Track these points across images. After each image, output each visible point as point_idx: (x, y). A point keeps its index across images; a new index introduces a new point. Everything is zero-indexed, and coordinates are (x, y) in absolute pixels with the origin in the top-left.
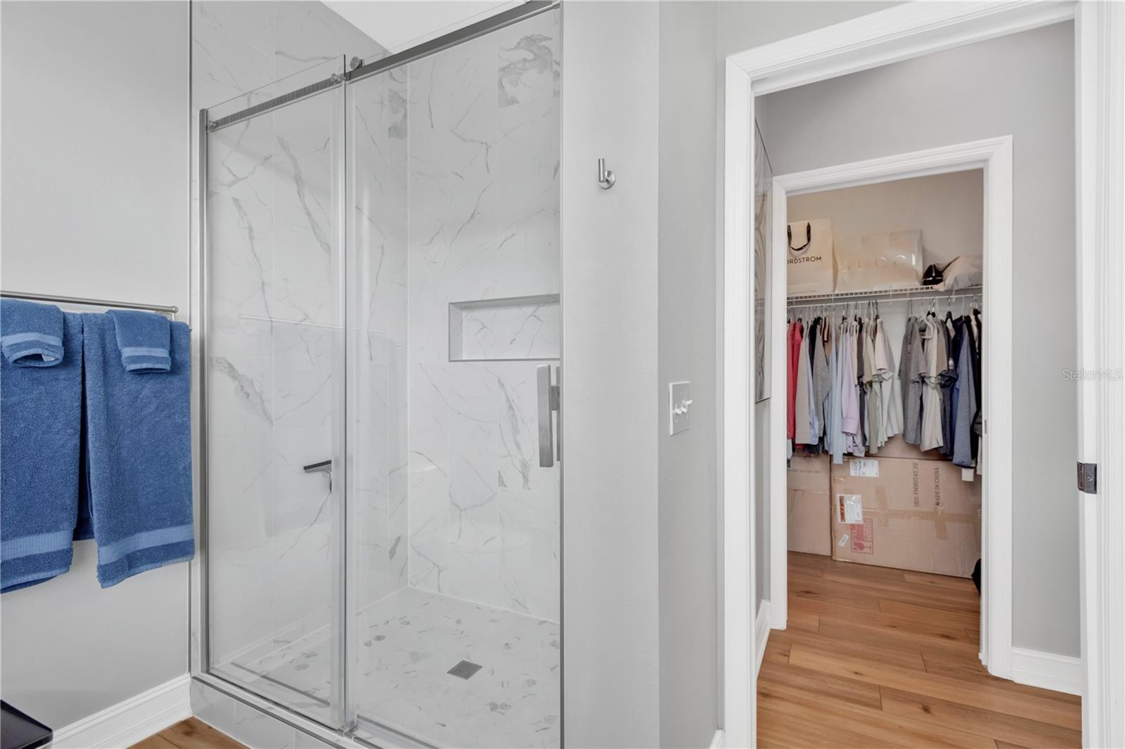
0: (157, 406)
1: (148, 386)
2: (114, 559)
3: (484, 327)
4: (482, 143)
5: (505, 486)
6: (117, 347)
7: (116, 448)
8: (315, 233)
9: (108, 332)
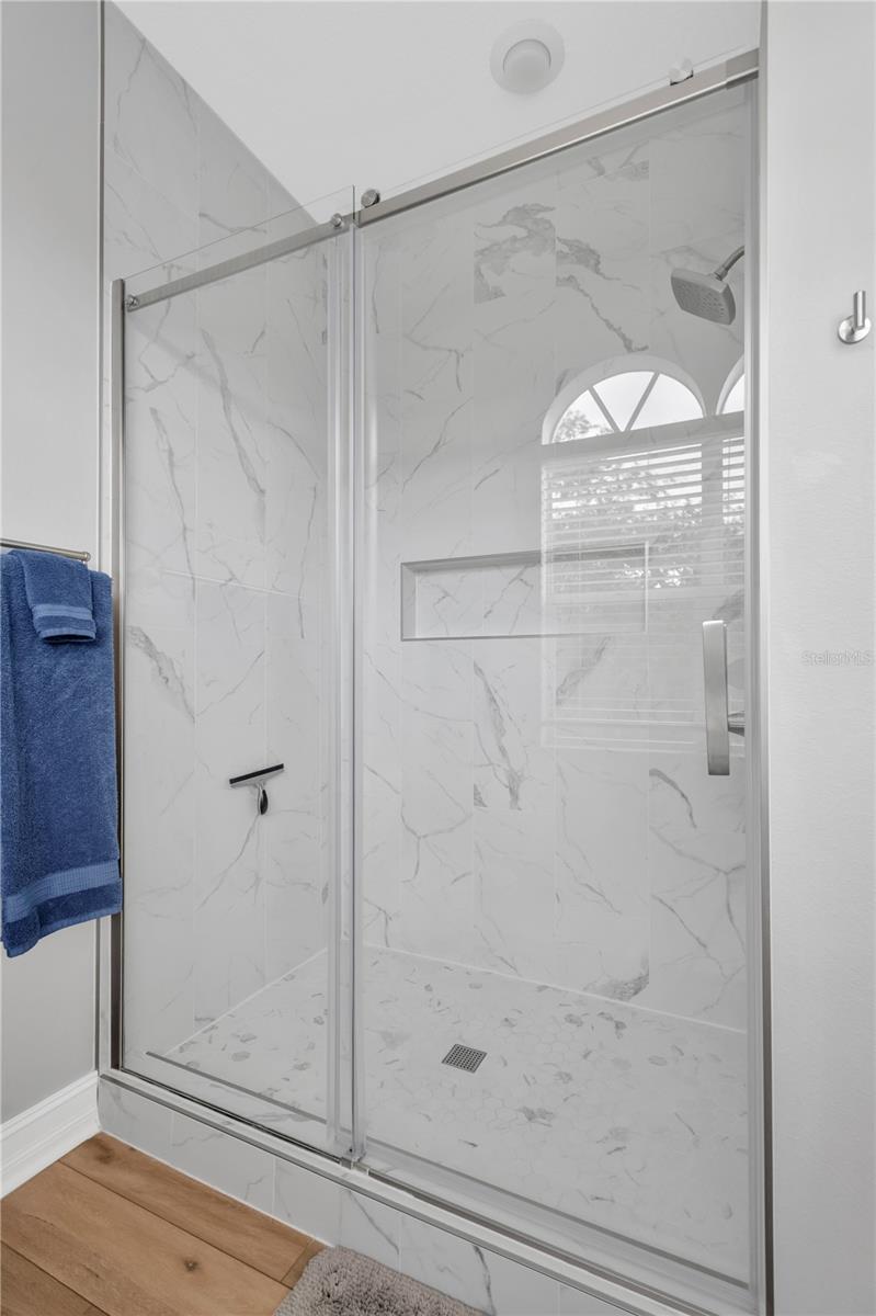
0: (76, 691)
1: (64, 661)
2: (25, 915)
3: (446, 594)
4: (450, 350)
5: (485, 806)
6: (27, 604)
7: (24, 750)
8: (242, 464)
9: (14, 581)
